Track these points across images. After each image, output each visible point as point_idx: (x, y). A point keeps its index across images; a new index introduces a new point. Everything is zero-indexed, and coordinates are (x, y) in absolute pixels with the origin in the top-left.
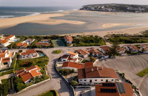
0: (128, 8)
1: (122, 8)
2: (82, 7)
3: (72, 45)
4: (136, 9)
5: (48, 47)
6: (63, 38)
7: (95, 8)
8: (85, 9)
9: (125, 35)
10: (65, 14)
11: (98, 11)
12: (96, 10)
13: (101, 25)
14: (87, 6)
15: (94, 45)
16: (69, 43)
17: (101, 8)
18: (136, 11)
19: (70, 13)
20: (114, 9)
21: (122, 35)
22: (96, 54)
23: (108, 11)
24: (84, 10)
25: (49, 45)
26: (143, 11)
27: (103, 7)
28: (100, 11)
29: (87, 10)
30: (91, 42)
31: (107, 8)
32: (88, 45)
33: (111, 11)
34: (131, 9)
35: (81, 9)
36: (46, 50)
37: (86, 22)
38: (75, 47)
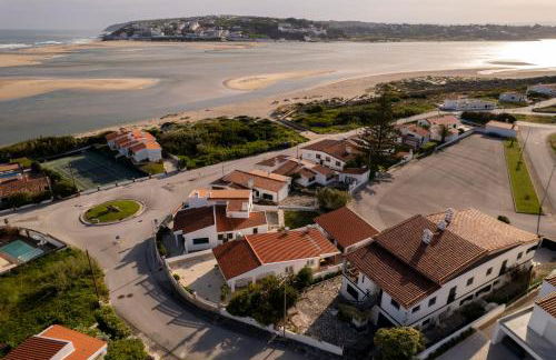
0: (281, 28)
1: (262, 29)
2: (107, 30)
3: (168, 166)
4: (304, 30)
5: (38, 201)
6: (98, 146)
7: (166, 31)
8: (124, 35)
9: (333, 101)
10: (41, 58)
11: (182, 40)
12: (174, 39)
13: (225, 83)
14: (131, 24)
15: (267, 147)
16: (147, 160)
17: (187, 30)
18: (306, 37)
19: (62, 50)
20: (237, 30)
21: (326, 102)
22: (314, 178)
23: (218, 39)
24: (123, 39)
25: (40, 186)
26: (323, 38)
27: (195, 27)
28: (190, 40)
29: (136, 40)
30: (245, 140)
31: (210, 30)
32: (243, 151)
33: (229, 39)
34: (291, 30)
35: (105, 38)
36: (36, 219)
37: (157, 80)
38: (189, 169)
